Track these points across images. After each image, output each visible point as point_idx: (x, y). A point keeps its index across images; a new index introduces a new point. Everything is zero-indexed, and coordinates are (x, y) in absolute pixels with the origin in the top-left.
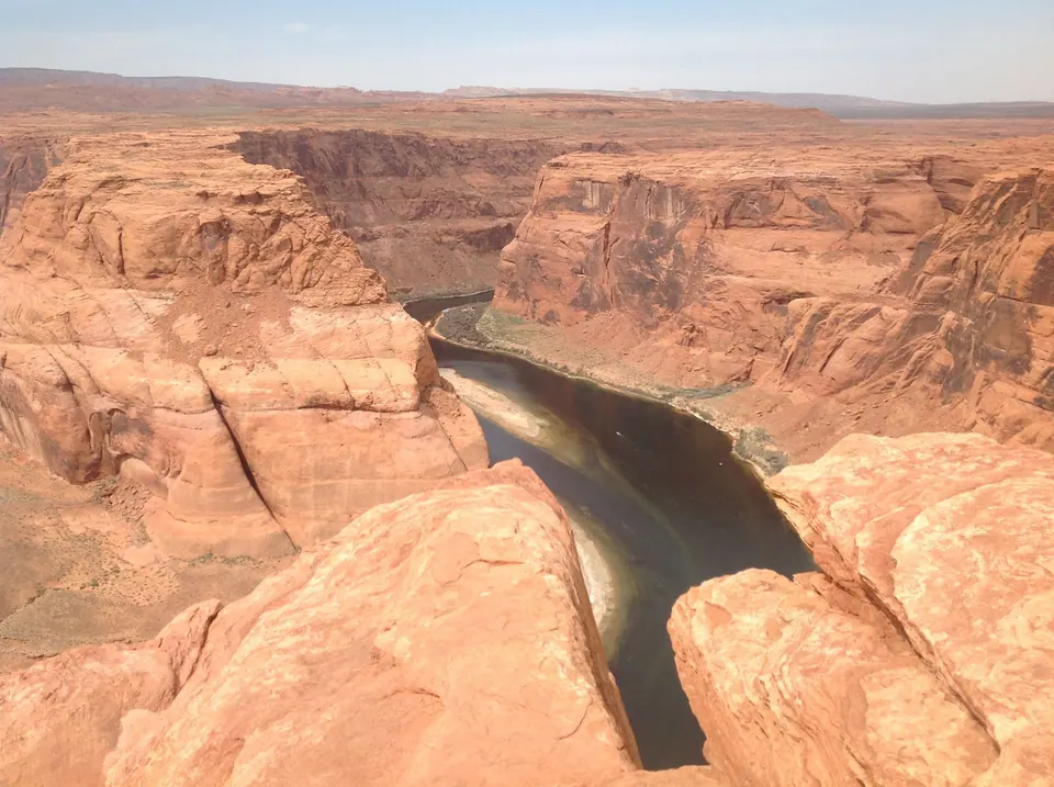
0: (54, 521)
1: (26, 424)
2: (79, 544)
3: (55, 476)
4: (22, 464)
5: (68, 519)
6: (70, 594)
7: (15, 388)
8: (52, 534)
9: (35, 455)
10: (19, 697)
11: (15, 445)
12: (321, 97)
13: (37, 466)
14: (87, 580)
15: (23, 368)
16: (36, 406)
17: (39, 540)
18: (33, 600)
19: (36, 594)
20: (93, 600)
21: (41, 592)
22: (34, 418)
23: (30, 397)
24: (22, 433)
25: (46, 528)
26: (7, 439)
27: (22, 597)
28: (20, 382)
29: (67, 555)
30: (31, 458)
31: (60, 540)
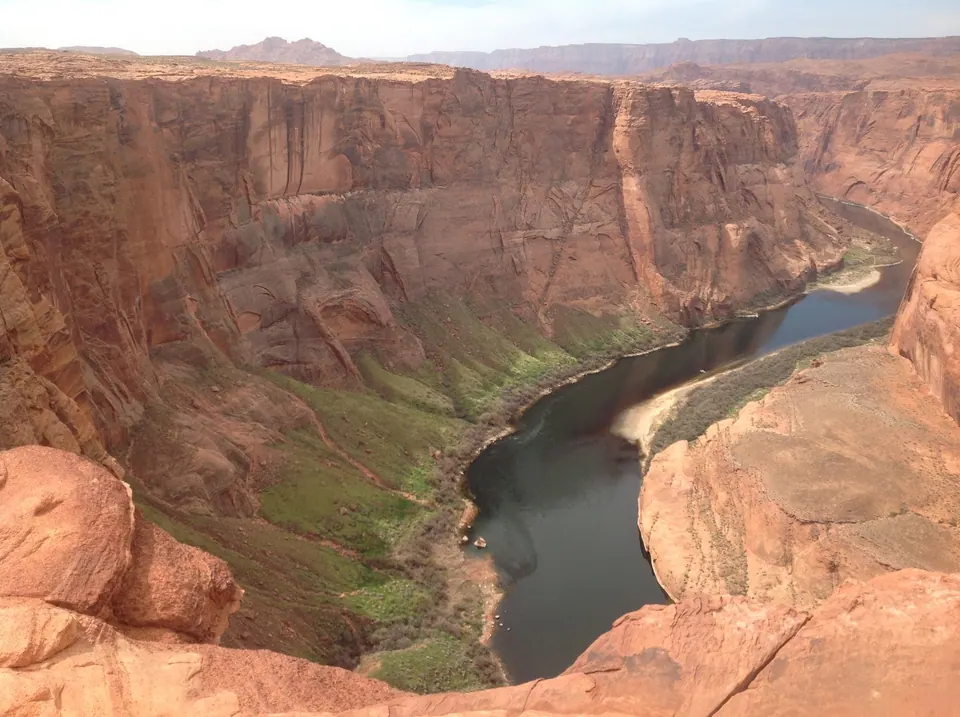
0: (934, 454)
1: (935, 362)
2: (951, 482)
3: (947, 415)
4: (921, 396)
5: (947, 457)
6: (925, 522)
7: (935, 329)
8: (928, 465)
9: (934, 392)
11: (921, 378)
13: (934, 401)
14: (947, 517)
15: (948, 313)
16: (949, 349)
17: (915, 466)
18: (894, 515)
19: (898, 511)
20: (948, 537)
21: (903, 511)
22: (944, 359)
23: (945, 339)
24: (929, 369)
25: (926, 458)
26: (914, 372)
27: (887, 508)
28: (941, 324)
29: (935, 488)
30: (930, 393)
31: (934, 473)
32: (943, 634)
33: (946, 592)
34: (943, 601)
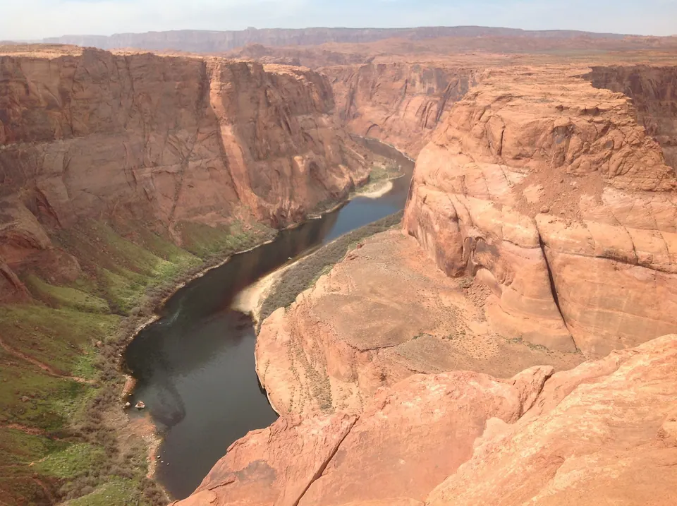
0: (435, 296)
1: (430, 237)
2: (446, 312)
3: (440, 270)
4: (424, 259)
5: (442, 296)
6: (435, 339)
7: (427, 216)
8: (432, 302)
9: (431, 256)
10: (433, 389)
11: (422, 248)
12: (657, 42)
13: (431, 262)
14: (447, 334)
15: (434, 205)
16: (437, 228)
17: (425, 305)
18: (416, 337)
19: (418, 335)
20: (449, 347)
21: (421, 334)
22: (435, 235)
23: (434, 222)
24: (427, 242)
25: (430, 299)
26: (418, 245)
27: (411, 333)
28: (431, 213)
29: (438, 317)
30: (429, 257)
31: (436, 307)
32: (438, 414)
33: (438, 386)
34: (437, 392)
